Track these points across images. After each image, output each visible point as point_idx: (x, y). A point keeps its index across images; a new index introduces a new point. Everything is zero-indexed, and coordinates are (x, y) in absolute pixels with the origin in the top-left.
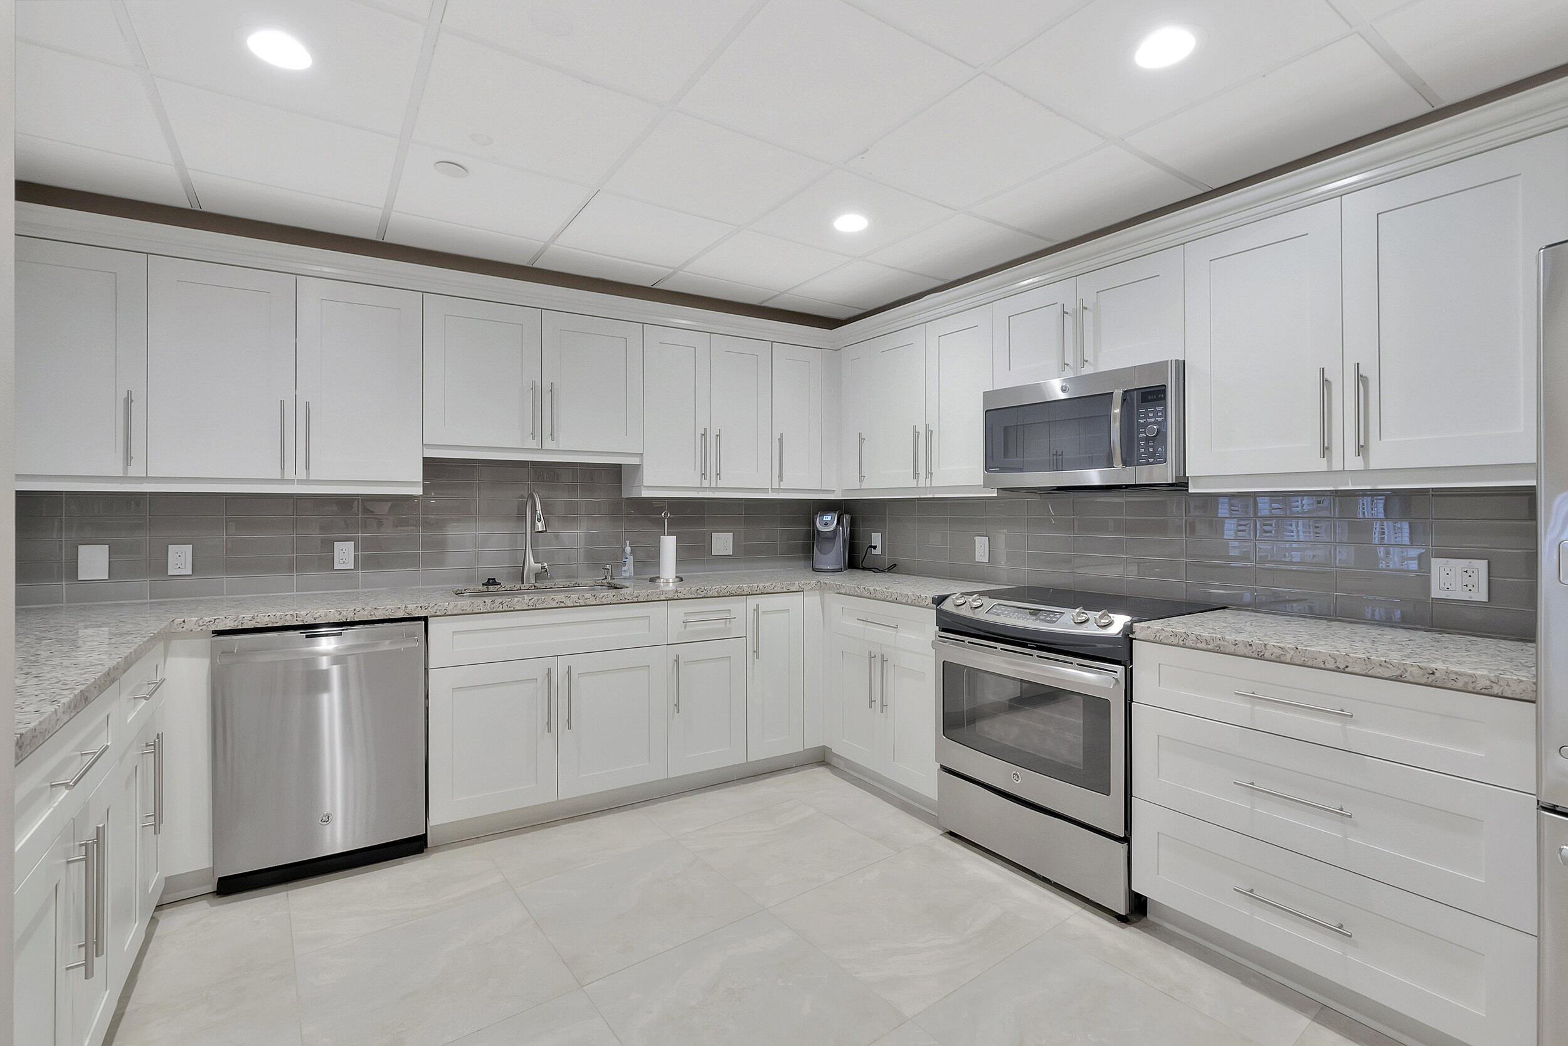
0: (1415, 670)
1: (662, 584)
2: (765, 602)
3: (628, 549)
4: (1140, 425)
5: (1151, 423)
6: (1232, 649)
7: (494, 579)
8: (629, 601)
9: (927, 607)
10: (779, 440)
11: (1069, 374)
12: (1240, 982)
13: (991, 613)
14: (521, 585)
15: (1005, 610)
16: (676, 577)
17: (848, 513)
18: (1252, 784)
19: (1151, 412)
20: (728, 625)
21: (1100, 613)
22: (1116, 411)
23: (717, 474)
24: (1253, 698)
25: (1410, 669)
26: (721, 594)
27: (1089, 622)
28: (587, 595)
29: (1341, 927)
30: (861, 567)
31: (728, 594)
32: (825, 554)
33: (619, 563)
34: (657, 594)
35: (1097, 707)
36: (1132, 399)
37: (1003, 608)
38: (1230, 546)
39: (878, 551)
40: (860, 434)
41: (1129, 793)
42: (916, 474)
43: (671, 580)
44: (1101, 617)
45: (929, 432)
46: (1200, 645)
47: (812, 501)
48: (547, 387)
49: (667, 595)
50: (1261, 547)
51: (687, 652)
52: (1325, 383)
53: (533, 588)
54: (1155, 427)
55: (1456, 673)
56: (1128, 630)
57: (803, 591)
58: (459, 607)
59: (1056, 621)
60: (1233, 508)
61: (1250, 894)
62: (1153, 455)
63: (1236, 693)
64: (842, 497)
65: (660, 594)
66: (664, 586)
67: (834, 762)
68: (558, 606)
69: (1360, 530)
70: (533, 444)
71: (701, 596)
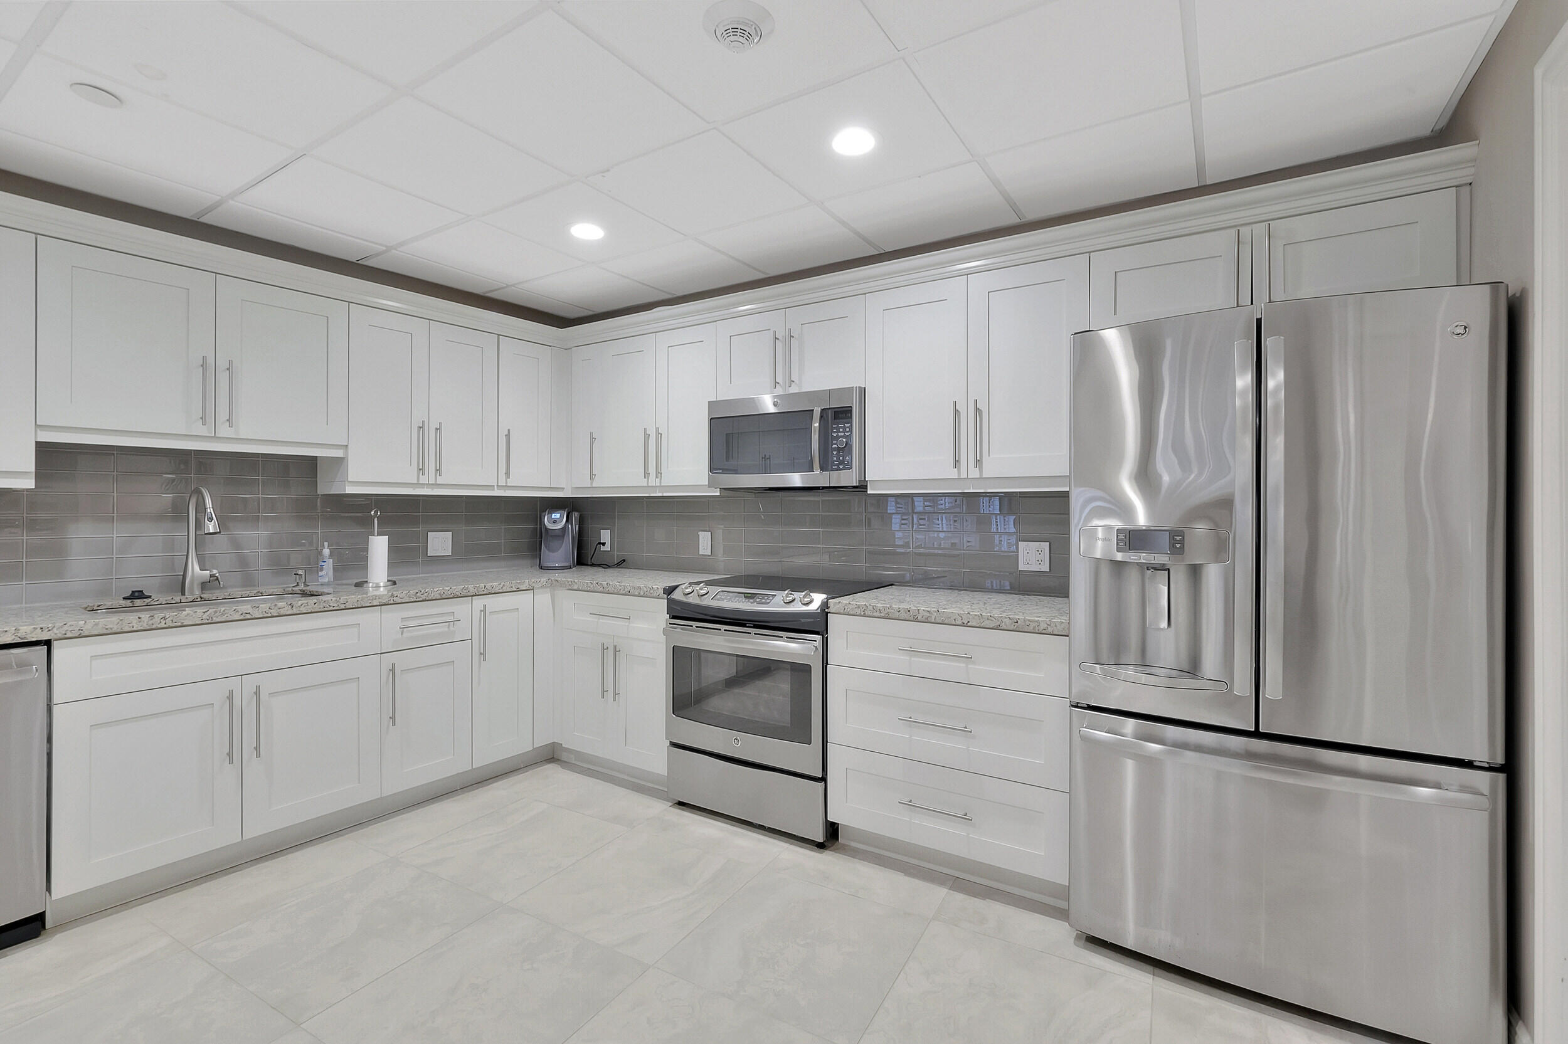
0: (1007, 620)
1: (371, 589)
2: (492, 602)
3: (326, 552)
4: (834, 438)
5: (841, 437)
6: (897, 615)
7: (142, 591)
8: (334, 608)
9: (658, 597)
10: (506, 435)
11: (779, 391)
12: (903, 874)
13: (715, 600)
14: (182, 597)
15: (727, 596)
16: (388, 581)
17: (577, 511)
18: (911, 718)
19: (841, 427)
20: (452, 628)
21: (804, 593)
22: (815, 425)
23: (437, 470)
24: (911, 652)
25: (1004, 620)
26: (444, 596)
27: (795, 601)
28: (280, 604)
29: (966, 815)
30: (589, 564)
31: (451, 596)
32: (553, 552)
33: (313, 566)
34: (370, 600)
35: (801, 671)
36: (828, 416)
37: (726, 594)
38: (896, 536)
39: (607, 548)
40: (591, 433)
41: (825, 740)
42: (647, 474)
43: (382, 584)
44: (804, 597)
45: (659, 435)
46: (875, 614)
47: (538, 499)
48: (222, 364)
49: (380, 600)
50: (917, 536)
51: (402, 660)
52: (956, 412)
53: (199, 599)
54: (844, 440)
55: (1029, 620)
56: (825, 605)
57: (533, 589)
58: (100, 626)
59: (769, 603)
60: (898, 505)
61: (910, 804)
62: (842, 463)
63: (899, 649)
64: (572, 494)
65: (372, 600)
66: (373, 590)
67: (564, 756)
68: (242, 617)
69: (983, 522)
70: (203, 431)
71: (421, 599)
